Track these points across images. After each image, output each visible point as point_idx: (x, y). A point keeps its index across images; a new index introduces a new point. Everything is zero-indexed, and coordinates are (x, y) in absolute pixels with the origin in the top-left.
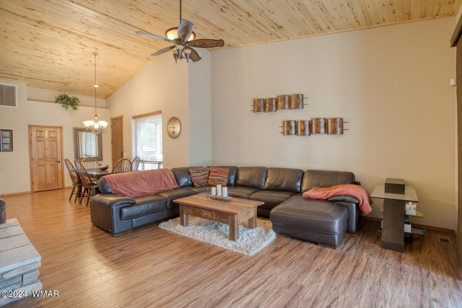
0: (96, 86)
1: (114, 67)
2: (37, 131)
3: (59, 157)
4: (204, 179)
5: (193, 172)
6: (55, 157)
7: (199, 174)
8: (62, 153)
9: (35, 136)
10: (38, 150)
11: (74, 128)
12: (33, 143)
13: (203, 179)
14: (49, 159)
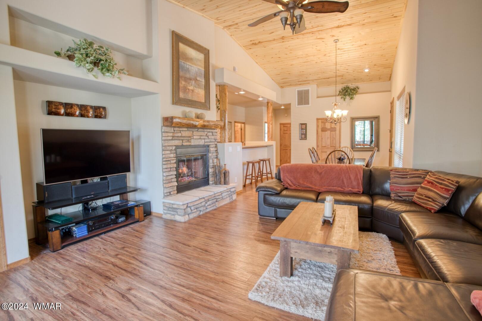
0: (367, 70)
1: (365, 44)
2: (322, 122)
3: (338, 145)
4: (409, 190)
5: (395, 175)
6: (334, 145)
7: (405, 181)
8: (340, 142)
9: (321, 127)
10: (322, 139)
11: (351, 118)
12: (319, 133)
13: (407, 190)
14: (329, 146)
